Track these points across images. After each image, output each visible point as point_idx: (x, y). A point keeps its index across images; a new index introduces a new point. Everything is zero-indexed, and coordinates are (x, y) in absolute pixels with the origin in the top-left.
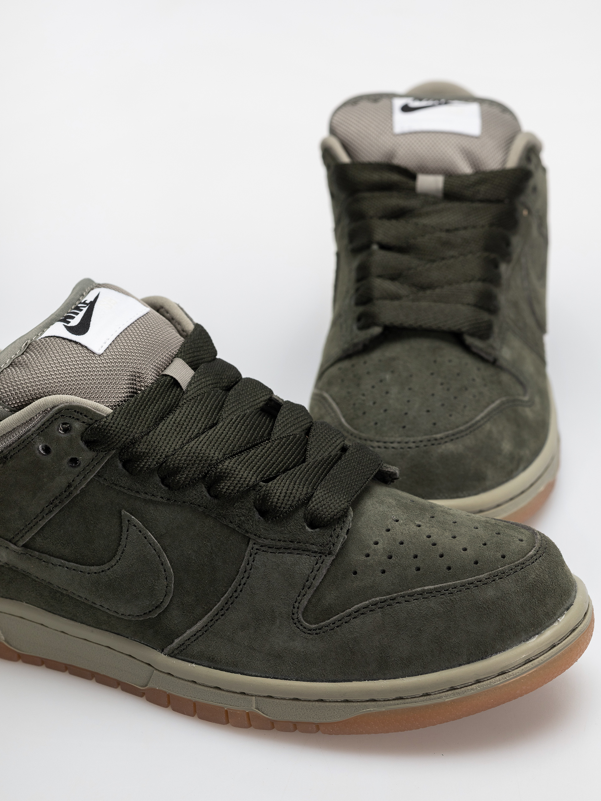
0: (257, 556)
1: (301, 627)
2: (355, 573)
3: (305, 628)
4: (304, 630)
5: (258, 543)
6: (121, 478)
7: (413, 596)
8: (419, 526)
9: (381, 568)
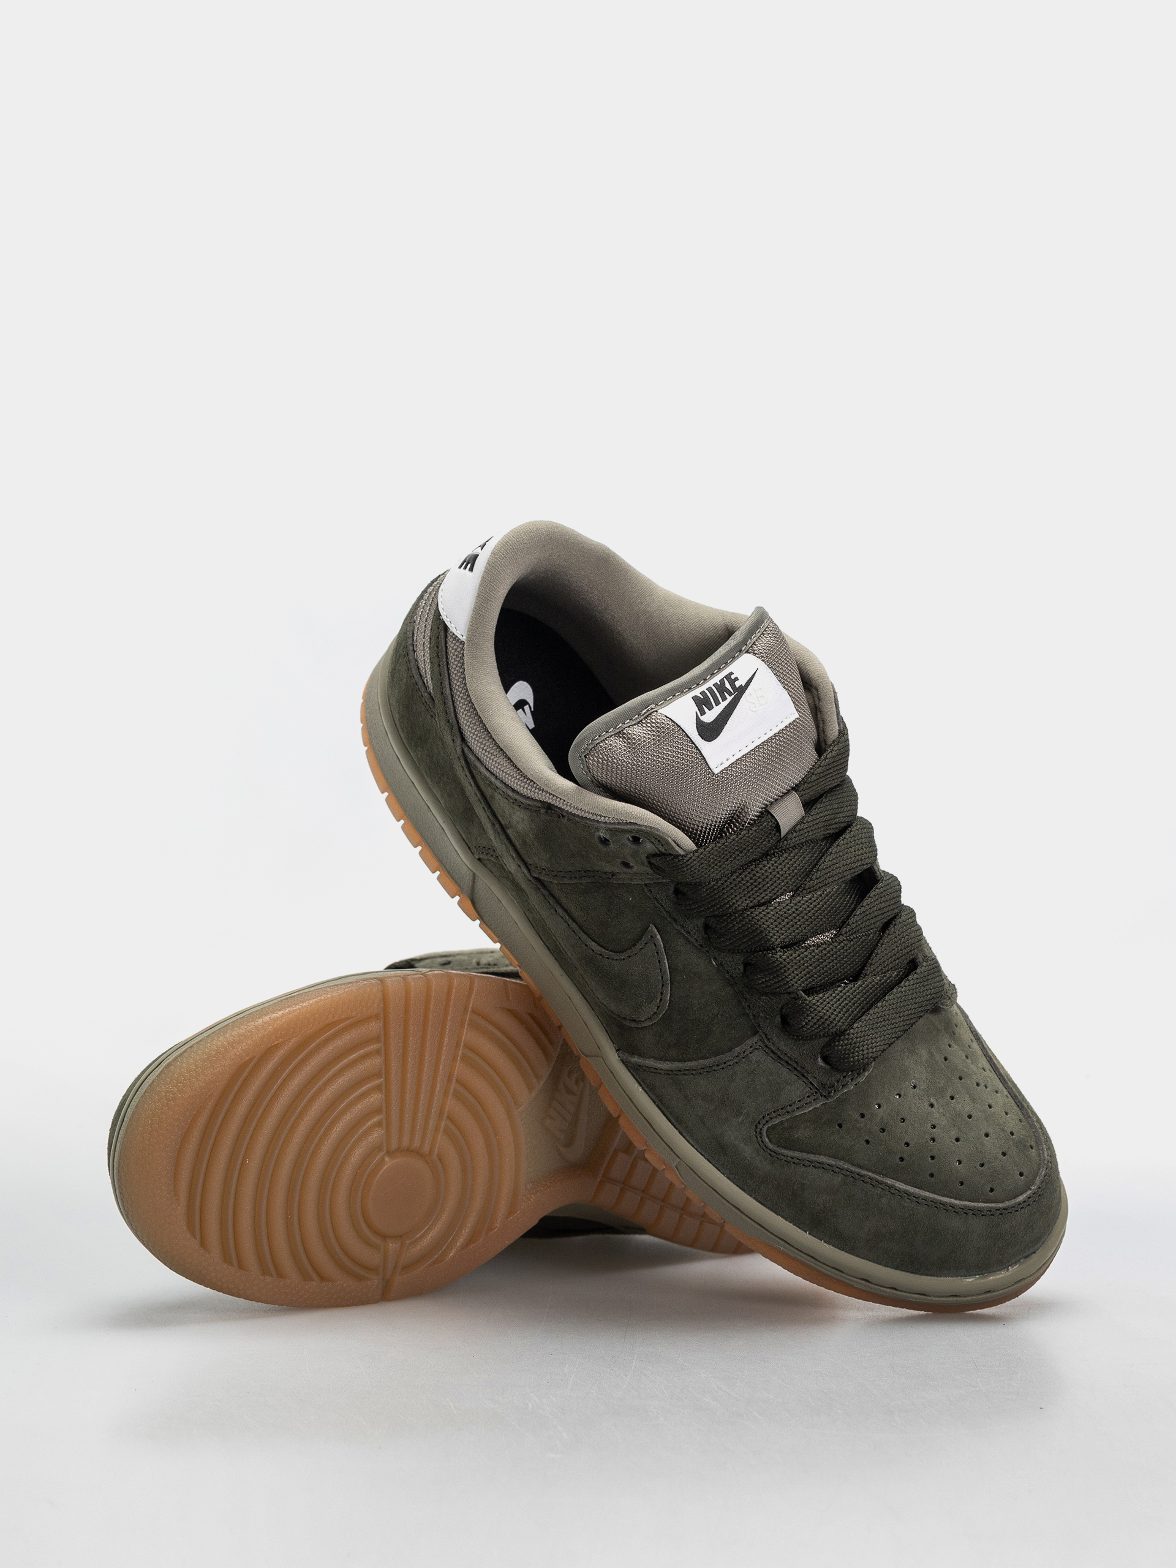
0: (756, 1051)
1: (759, 1138)
2: (840, 1126)
3: (763, 1142)
4: (761, 1143)
5: (764, 1042)
6: (667, 901)
7: (881, 1184)
8: (932, 1105)
9: (867, 1138)
